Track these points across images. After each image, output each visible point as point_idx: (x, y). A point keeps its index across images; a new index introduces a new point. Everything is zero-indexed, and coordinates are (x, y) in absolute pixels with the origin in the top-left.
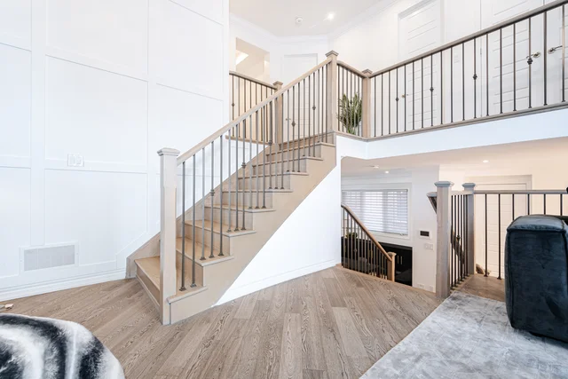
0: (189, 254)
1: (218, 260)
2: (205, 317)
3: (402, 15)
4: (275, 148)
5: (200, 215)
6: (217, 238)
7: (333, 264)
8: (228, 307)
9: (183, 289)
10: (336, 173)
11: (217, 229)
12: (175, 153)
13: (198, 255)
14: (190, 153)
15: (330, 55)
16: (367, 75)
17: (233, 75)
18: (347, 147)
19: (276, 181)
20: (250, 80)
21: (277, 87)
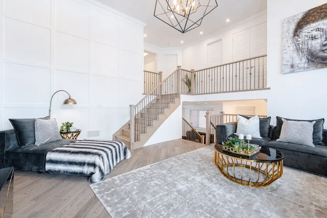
0: (136, 133)
1: (143, 134)
3: (209, 44)
6: (143, 128)
7: (179, 138)
9: (135, 141)
10: (181, 107)
11: (143, 126)
12: (133, 106)
13: (139, 133)
14: (137, 105)
15: (178, 67)
16: (192, 72)
17: (145, 71)
18: (184, 98)
19: (160, 111)
20: (151, 73)
21: (160, 73)
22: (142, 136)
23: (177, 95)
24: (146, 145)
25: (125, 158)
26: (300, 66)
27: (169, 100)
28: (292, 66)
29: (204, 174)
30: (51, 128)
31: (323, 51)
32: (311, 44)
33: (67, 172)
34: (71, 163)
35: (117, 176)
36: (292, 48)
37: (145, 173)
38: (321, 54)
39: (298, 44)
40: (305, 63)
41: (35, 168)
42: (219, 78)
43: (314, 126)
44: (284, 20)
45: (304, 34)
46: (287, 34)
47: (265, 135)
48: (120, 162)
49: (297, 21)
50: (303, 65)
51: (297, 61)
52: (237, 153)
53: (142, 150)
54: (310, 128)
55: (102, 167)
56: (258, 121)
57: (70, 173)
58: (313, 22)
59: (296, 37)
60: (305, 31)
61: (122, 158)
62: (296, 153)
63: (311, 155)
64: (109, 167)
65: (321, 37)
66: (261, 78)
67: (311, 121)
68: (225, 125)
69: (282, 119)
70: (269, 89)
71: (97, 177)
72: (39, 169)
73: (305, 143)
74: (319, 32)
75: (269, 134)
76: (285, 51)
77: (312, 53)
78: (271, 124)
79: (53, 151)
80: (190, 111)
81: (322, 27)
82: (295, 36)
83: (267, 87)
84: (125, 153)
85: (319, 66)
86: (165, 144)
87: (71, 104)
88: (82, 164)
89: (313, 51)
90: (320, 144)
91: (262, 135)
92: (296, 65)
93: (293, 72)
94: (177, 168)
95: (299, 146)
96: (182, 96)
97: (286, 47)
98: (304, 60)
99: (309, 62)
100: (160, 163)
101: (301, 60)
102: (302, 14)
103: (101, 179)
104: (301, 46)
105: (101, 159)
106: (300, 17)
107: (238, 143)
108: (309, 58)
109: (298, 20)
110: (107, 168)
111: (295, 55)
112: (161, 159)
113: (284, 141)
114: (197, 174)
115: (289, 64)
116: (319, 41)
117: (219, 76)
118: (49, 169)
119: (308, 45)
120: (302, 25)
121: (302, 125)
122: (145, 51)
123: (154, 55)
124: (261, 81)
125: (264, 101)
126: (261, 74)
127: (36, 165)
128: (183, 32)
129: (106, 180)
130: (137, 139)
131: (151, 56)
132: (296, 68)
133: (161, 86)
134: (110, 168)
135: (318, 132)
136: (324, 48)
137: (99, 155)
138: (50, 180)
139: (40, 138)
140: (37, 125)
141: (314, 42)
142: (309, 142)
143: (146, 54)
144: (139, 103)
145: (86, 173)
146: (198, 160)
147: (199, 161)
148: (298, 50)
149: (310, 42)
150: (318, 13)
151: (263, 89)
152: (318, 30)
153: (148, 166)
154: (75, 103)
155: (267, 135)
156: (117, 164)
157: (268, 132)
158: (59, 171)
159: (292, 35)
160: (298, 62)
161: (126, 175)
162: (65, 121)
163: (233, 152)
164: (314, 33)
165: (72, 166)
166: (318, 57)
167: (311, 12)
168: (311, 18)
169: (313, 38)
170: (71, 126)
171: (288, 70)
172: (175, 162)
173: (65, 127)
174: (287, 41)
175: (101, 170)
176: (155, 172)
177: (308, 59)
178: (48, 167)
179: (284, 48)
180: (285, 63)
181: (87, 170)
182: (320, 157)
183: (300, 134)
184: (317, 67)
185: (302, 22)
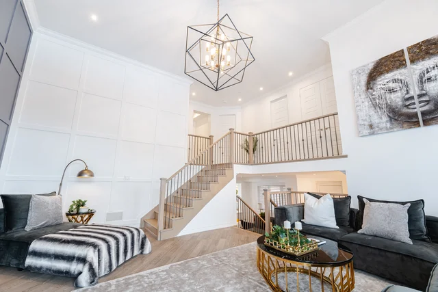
0: (168, 216)
1: (178, 218)
2: (173, 239)
4: (209, 168)
5: (172, 200)
6: (178, 210)
7: (232, 225)
8: (180, 237)
9: (165, 228)
10: (235, 181)
11: (178, 206)
12: (165, 179)
13: (171, 216)
14: (171, 179)
15: (230, 129)
16: (251, 135)
17: (189, 135)
18: (238, 169)
19: (204, 186)
20: (198, 137)
21: (210, 138)
22: (175, 222)
23: (229, 165)
24: (180, 234)
25: (142, 253)
26: (381, 126)
27: (217, 172)
28: (371, 126)
29: (241, 282)
30: (50, 208)
31: (407, 106)
32: (390, 98)
33: (50, 270)
34: (58, 257)
35: (116, 280)
36: (366, 103)
37: (158, 276)
38: (405, 110)
39: (374, 98)
40: (387, 121)
41: (14, 262)
42: (282, 143)
43: (409, 211)
44: (353, 71)
45: (379, 87)
46: (358, 87)
47: (344, 224)
48: (132, 257)
49: (367, 72)
50: (384, 125)
51: (375, 119)
52: (282, 250)
53: (172, 242)
54: (403, 213)
55: (96, 265)
56: (332, 202)
57: (53, 271)
58: (388, 72)
59: (370, 90)
60: (380, 83)
61: (136, 252)
62: (383, 253)
63: (405, 258)
64: (108, 265)
65: (401, 90)
66: (334, 143)
67: (403, 203)
68: (286, 207)
69: (364, 199)
70: (346, 156)
71: (84, 279)
72: (18, 264)
73: (398, 237)
74: (397, 84)
75: (351, 221)
76: (358, 108)
77: (394, 109)
78: (352, 206)
79: (41, 239)
80: (258, 187)
81: (399, 77)
82: (368, 89)
83: (344, 154)
84: (143, 246)
85: (405, 125)
86: (208, 235)
87: (86, 176)
88: (70, 258)
89: (394, 107)
90: (424, 240)
91: (339, 222)
92: (376, 125)
93: (373, 134)
94: (206, 271)
95: (388, 242)
96: (235, 166)
97: (360, 103)
98: (385, 119)
99: (391, 120)
100: (187, 262)
101: (381, 118)
102: (373, 64)
103: (91, 283)
104: (377, 101)
105: (97, 253)
106: (371, 66)
107: (284, 234)
108: (391, 115)
109: (369, 71)
110: (105, 266)
111: (372, 112)
112: (191, 256)
113: (368, 233)
114: (231, 282)
115: (366, 123)
116: (399, 94)
117: (282, 140)
118: (30, 264)
119: (386, 99)
120: (375, 75)
121: (389, 209)
122: (195, 112)
123: (207, 115)
124: (335, 147)
125: (342, 173)
126: (334, 137)
127: (16, 258)
128: (217, 90)
129: (98, 286)
130: (168, 225)
131: (204, 117)
132: (377, 129)
133: (211, 149)
134: (110, 265)
135: (418, 220)
136: (407, 103)
137: (95, 246)
138: (26, 281)
139: (33, 220)
140: (33, 203)
141: (393, 96)
142: (404, 235)
143: (197, 115)
144: (174, 176)
145: (73, 272)
146: (244, 259)
147: (244, 262)
148: (375, 106)
149: (388, 96)
150: (392, 62)
151: (339, 156)
152: (395, 81)
153: (166, 267)
154: (92, 175)
155: (348, 224)
156: (125, 262)
157: (348, 219)
158: (41, 268)
159: (364, 88)
160: (377, 121)
161: (129, 279)
162: (76, 199)
163: (277, 248)
164: (391, 85)
165: (58, 261)
166: (401, 115)
167: (383, 61)
168: (384, 68)
169: (391, 91)
170: (83, 205)
171: (367, 131)
172: (209, 261)
173: (74, 207)
174: (360, 96)
175: (91, 268)
176: (173, 275)
177: (389, 116)
178: (30, 261)
179: (358, 104)
180: (361, 122)
181: (74, 267)
182: (419, 261)
183: (389, 223)
184: (403, 127)
185: (373, 72)
